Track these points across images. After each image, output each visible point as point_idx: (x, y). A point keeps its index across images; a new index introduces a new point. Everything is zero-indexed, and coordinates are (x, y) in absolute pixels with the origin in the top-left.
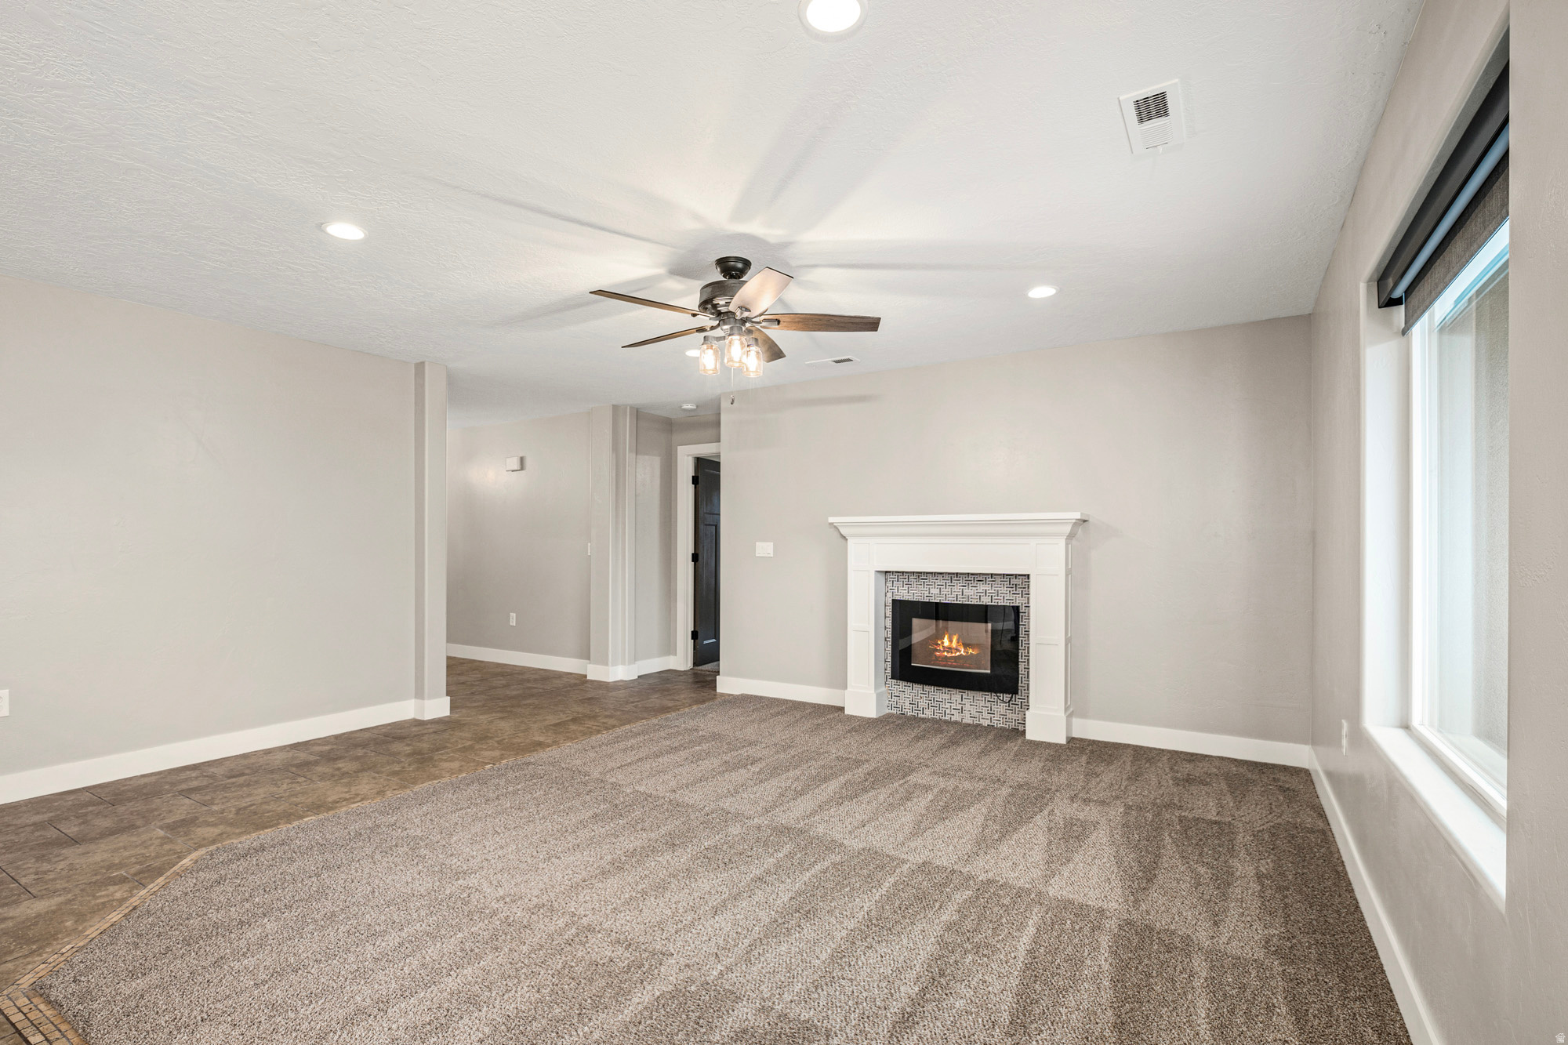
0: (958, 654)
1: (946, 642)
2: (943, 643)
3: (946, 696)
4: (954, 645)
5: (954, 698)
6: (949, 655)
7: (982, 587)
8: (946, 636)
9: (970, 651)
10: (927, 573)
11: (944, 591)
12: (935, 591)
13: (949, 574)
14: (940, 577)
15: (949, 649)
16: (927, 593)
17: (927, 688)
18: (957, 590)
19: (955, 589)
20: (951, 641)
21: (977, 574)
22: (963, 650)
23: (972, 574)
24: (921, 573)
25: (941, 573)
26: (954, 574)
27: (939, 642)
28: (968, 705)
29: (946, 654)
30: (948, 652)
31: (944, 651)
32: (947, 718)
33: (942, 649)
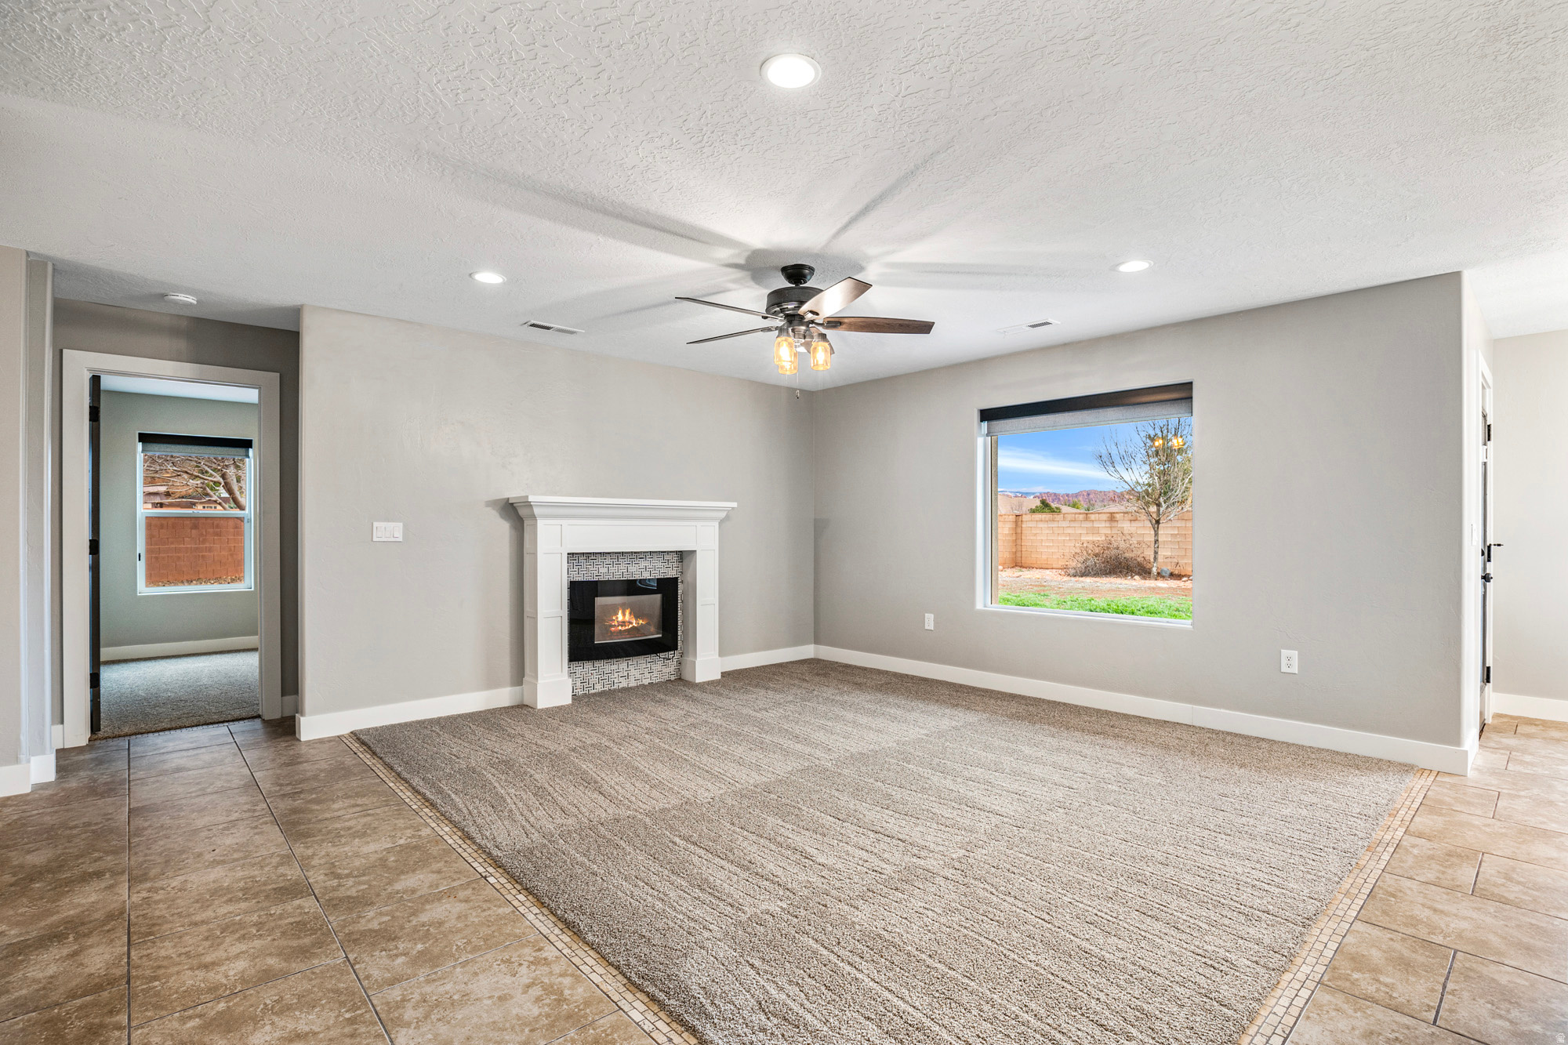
0: (631, 626)
1: (620, 617)
2: (617, 618)
3: (614, 667)
4: (627, 618)
5: (621, 666)
6: (624, 628)
7: (643, 563)
8: (620, 612)
9: (641, 622)
10: (596, 553)
11: (612, 570)
12: (603, 570)
13: (616, 553)
14: (608, 556)
15: (623, 623)
16: (596, 573)
17: (597, 664)
18: (623, 567)
19: (621, 567)
20: (624, 615)
21: (638, 553)
22: (634, 621)
23: (635, 553)
24: (590, 553)
25: (609, 553)
26: (620, 553)
27: (614, 618)
28: (633, 670)
29: (620, 628)
30: (622, 626)
31: (618, 626)
32: (616, 687)
33: (616, 624)
